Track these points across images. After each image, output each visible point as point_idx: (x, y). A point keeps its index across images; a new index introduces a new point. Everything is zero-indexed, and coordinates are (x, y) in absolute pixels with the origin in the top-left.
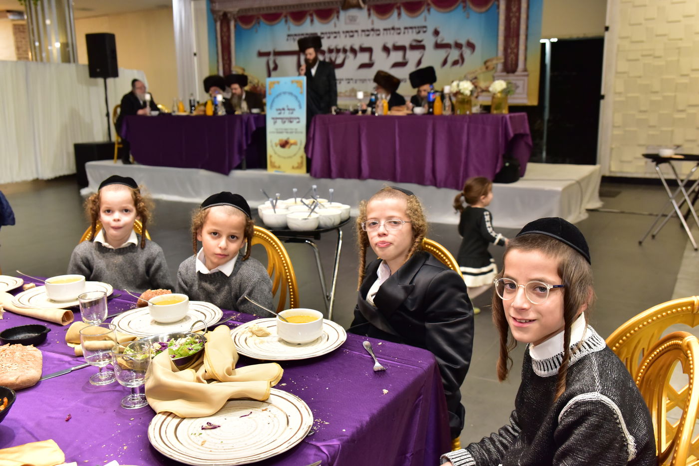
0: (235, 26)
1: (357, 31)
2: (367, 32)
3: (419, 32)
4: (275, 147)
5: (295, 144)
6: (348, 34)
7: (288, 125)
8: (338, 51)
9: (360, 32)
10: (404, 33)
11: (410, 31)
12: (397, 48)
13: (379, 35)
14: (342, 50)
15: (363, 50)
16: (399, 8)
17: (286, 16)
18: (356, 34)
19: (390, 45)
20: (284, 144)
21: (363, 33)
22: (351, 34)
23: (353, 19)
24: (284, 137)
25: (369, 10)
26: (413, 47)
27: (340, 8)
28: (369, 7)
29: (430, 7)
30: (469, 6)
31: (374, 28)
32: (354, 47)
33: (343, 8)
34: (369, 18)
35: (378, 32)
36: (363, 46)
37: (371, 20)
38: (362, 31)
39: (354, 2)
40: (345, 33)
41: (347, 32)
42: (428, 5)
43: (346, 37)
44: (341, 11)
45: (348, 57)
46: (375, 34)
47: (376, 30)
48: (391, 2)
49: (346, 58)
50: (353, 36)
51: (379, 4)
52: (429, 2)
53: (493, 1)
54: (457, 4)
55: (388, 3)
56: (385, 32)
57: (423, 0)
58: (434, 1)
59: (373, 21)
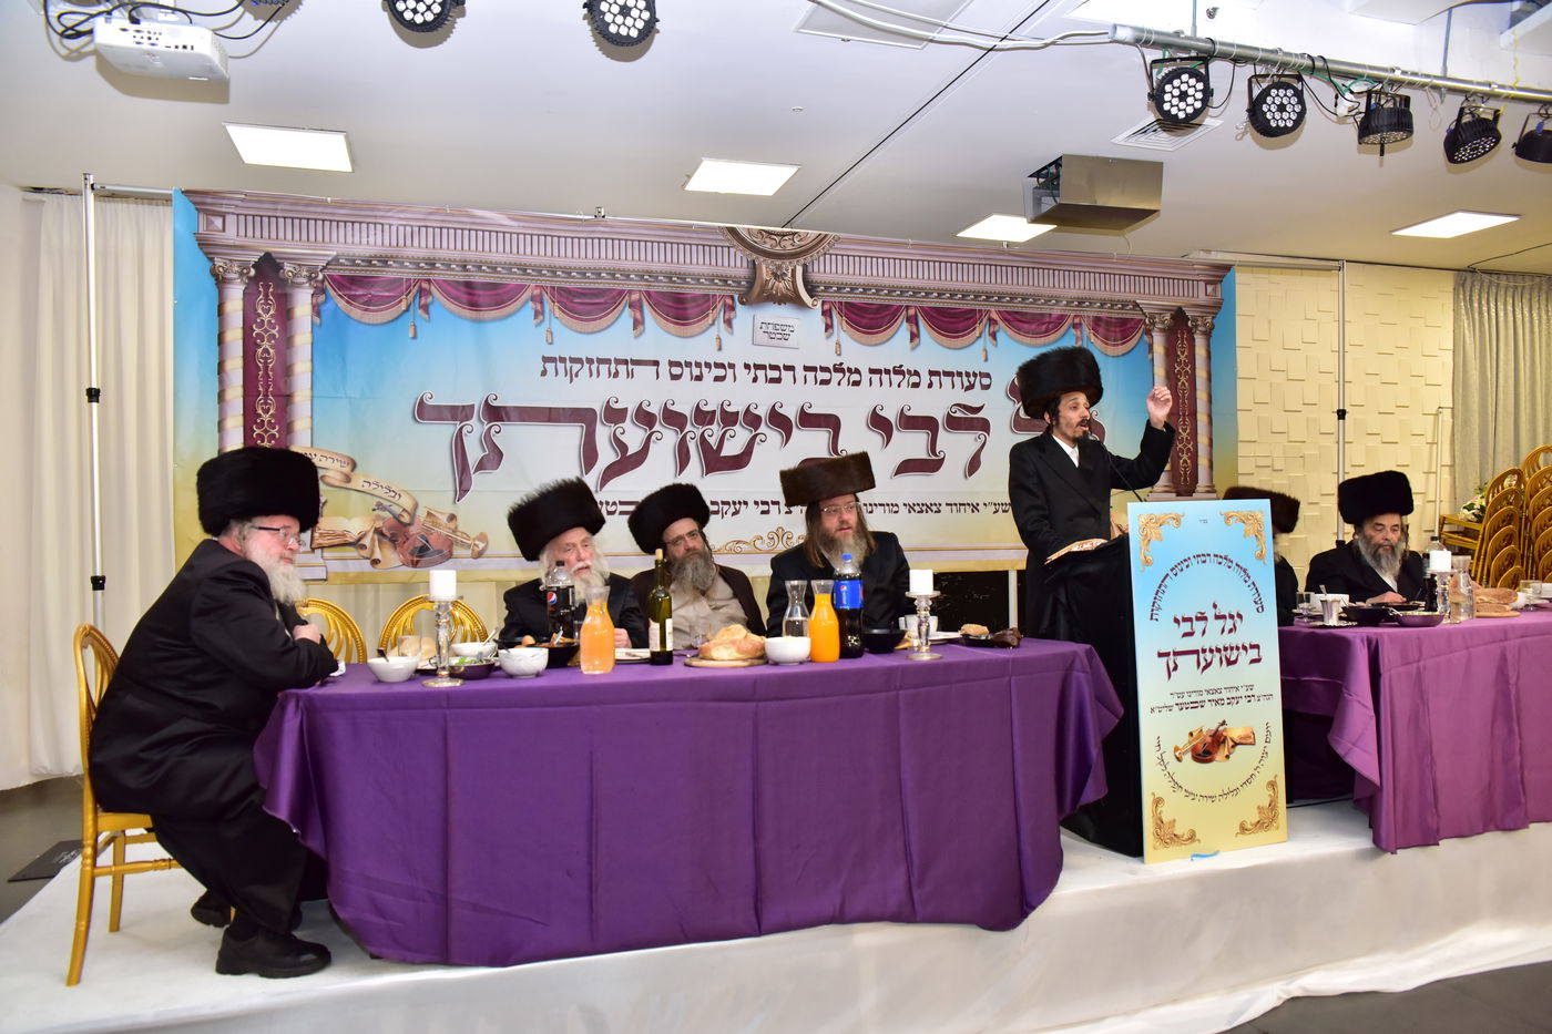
0: (316, 310)
1: (791, 368)
2: (822, 374)
3: (971, 387)
4: (1173, 765)
5: (1248, 740)
6: (760, 373)
7: (1218, 675)
8: (729, 419)
9: (800, 373)
10: (930, 385)
11: (946, 381)
12: (911, 423)
13: (857, 383)
14: (741, 417)
15: (809, 420)
16: (912, 320)
17: (537, 299)
18: (787, 375)
19: (891, 414)
20: (1208, 749)
21: (811, 375)
22: (774, 373)
23: (779, 334)
24: (1207, 720)
25: (826, 313)
26: (954, 424)
27: (736, 297)
28: (826, 307)
29: (997, 328)
30: (1089, 338)
31: (841, 364)
32: (780, 411)
33: (746, 300)
34: (828, 337)
35: (855, 377)
36: (809, 411)
37: (835, 341)
38: (807, 369)
39: (781, 285)
40: (753, 370)
41: (758, 367)
42: (992, 322)
43: (755, 380)
44: (739, 307)
45: (763, 438)
46: (845, 381)
47: (849, 370)
48: (891, 303)
49: (758, 440)
50: (778, 380)
51: (857, 301)
52: (995, 316)
53: (1139, 334)
54: (1062, 330)
55: (882, 302)
56: (876, 378)
57: (977, 308)
58: (1007, 316)
59: (838, 344)
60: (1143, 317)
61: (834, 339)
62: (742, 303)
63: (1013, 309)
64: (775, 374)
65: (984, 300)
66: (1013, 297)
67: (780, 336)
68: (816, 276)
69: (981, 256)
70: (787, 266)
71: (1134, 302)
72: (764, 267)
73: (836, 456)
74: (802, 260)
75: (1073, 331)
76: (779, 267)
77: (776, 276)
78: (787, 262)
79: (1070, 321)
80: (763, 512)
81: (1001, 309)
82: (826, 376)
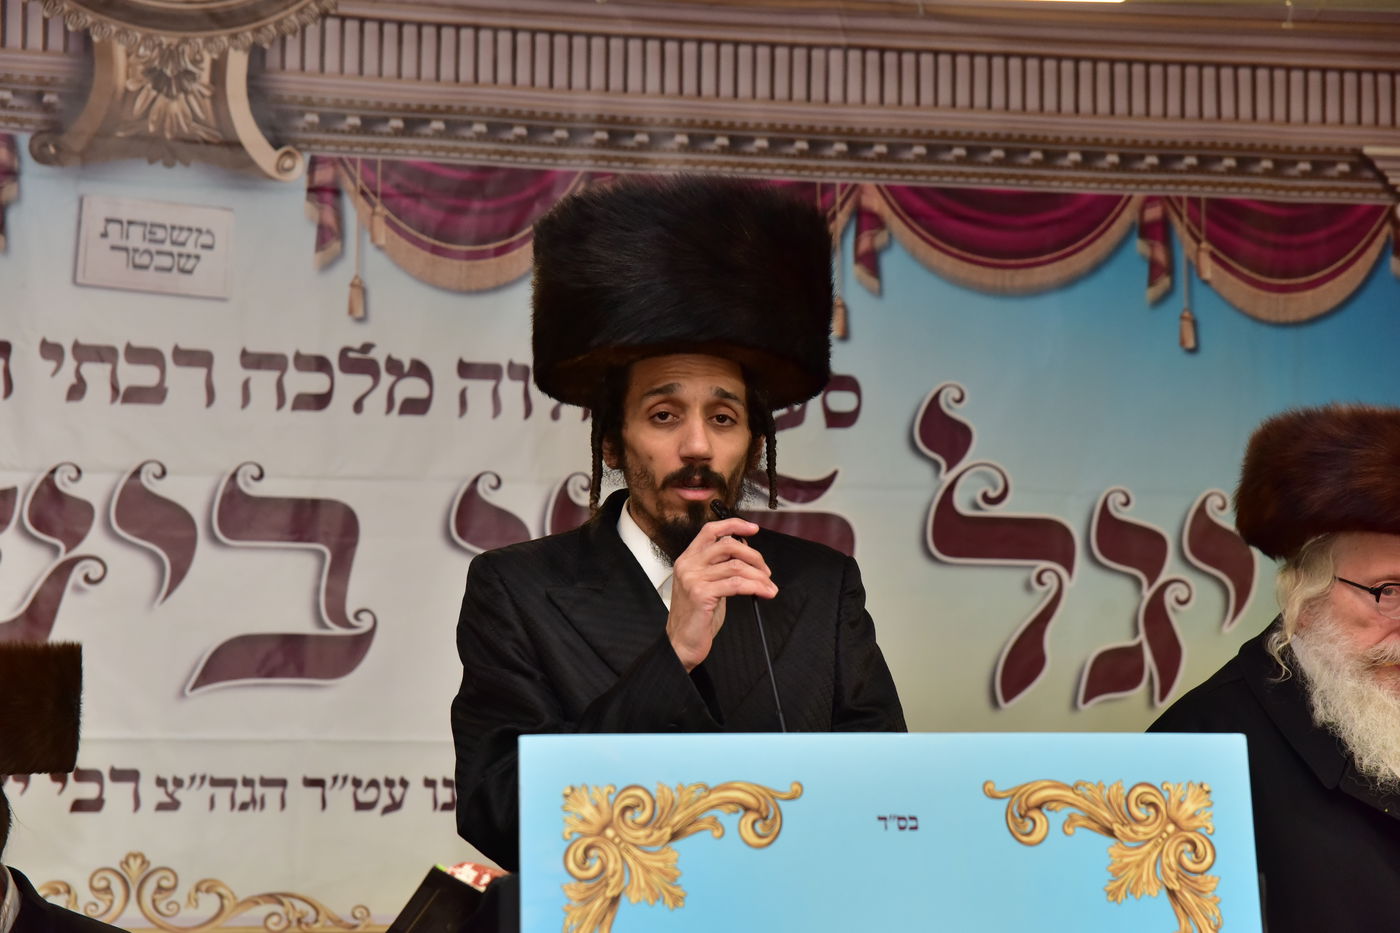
1: (199, 359)
2: (304, 375)
6: (96, 374)
9: (228, 373)
13: (416, 407)
14: (22, 507)
18: (184, 382)
19: (528, 503)
21: (263, 381)
22: (141, 374)
23: (165, 253)
25: (324, 194)
27: (24, 140)
28: (324, 176)
29: (881, 239)
30: (1194, 268)
31: (367, 347)
32: (160, 488)
33: (53, 146)
34: (327, 266)
35: (412, 388)
36: (257, 490)
37: (349, 279)
38: (252, 361)
39: (176, 107)
40: (69, 362)
41: (85, 353)
42: (867, 220)
43: (77, 391)
44: (29, 167)
45: (95, 570)
46: (379, 397)
47: (394, 366)
48: (534, 164)
49: (76, 576)
50: (155, 395)
51: (426, 158)
52: (875, 202)
53: (1373, 253)
54: (1102, 245)
55: (507, 163)
56: (479, 389)
57: (818, 178)
58: (918, 204)
59: (359, 288)
60: (1385, 200)
61: (345, 272)
62: (41, 158)
63: (935, 182)
64: (146, 375)
65: (841, 156)
66: (937, 144)
67: (166, 261)
68: (291, 81)
69: (835, 21)
70: (200, 52)
71: (1357, 153)
72: (120, 51)
73: (338, 631)
74: (247, 35)
75: (1139, 246)
76: (171, 54)
77: (159, 80)
78: (199, 39)
79: (1128, 216)
80: (78, 806)
81: (897, 181)
82: (316, 383)
